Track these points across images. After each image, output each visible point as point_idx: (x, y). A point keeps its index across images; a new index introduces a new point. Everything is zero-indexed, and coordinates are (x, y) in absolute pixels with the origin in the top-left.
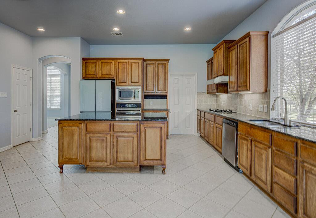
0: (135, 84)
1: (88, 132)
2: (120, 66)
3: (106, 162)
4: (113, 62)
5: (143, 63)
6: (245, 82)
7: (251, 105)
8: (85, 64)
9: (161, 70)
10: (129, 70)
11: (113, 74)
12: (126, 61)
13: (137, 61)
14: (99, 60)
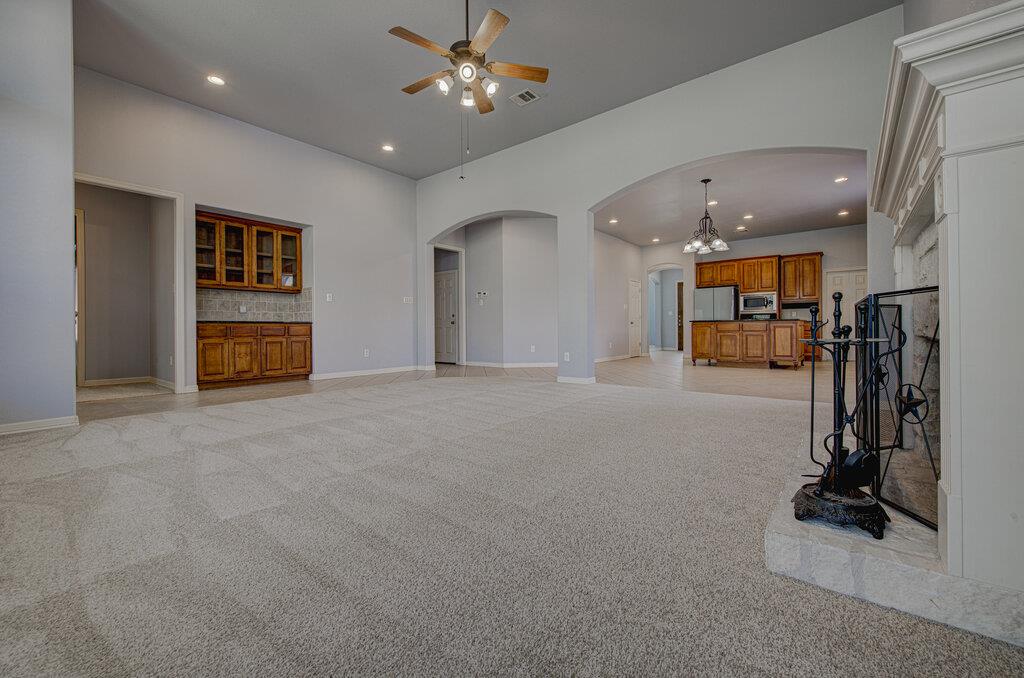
0: (767, 289)
1: (719, 332)
2: (746, 268)
3: (736, 357)
4: (736, 264)
5: (779, 261)
8: (699, 271)
9: (808, 268)
10: (758, 272)
11: (736, 279)
12: (753, 261)
13: (769, 260)
14: (717, 264)
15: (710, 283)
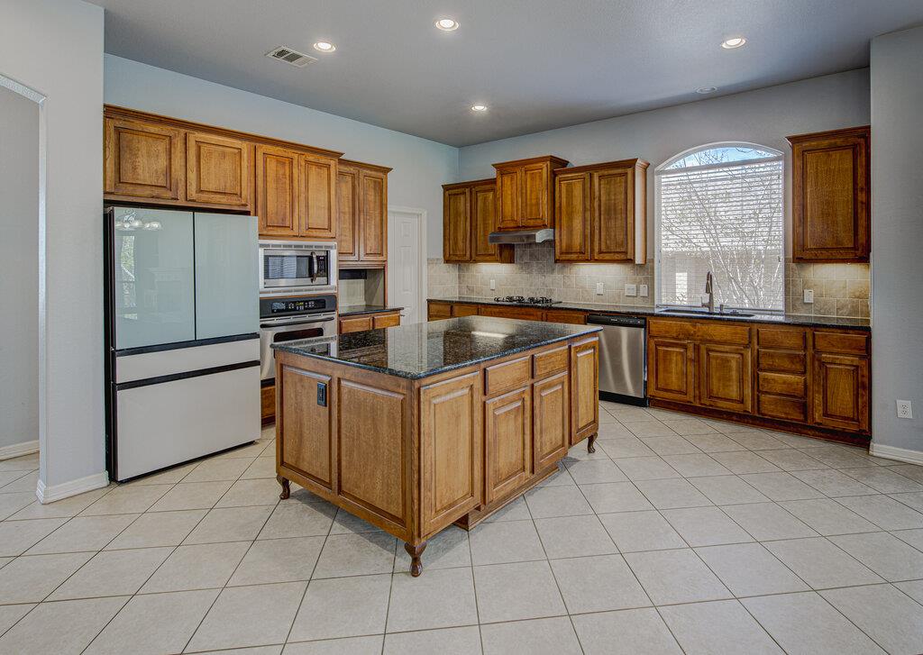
0: (318, 233)
2: (271, 168)
3: (524, 470)
4: (245, 148)
6: (623, 243)
8: (113, 135)
9: (371, 196)
10: (299, 186)
11: (244, 193)
12: (289, 153)
13: (323, 160)
14: (183, 131)
15: (157, 192)
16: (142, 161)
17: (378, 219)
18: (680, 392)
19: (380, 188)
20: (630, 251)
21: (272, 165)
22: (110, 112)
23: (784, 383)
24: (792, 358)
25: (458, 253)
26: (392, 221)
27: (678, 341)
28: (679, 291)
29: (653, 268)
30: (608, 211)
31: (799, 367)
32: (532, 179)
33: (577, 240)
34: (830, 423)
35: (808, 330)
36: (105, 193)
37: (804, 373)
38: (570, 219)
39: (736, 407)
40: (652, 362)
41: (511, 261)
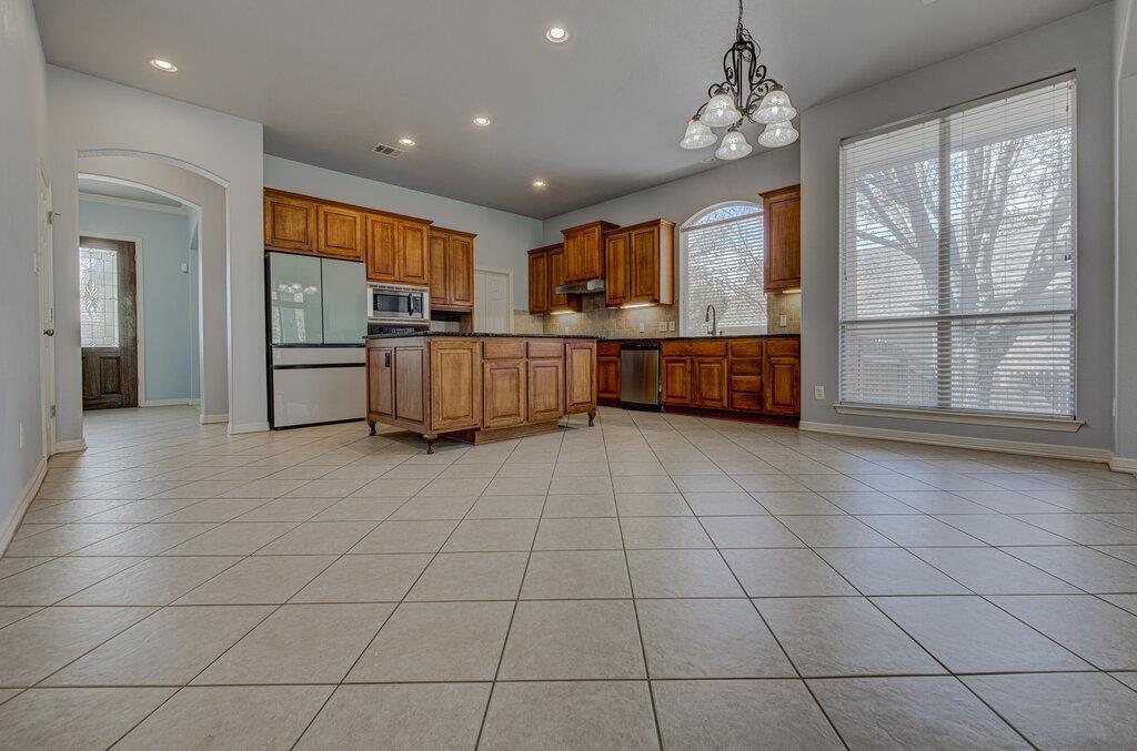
0: (414, 280)
1: (488, 361)
3: (519, 415)
4: (358, 216)
5: (430, 234)
6: (652, 288)
7: (642, 325)
8: (270, 207)
9: (460, 255)
10: (399, 244)
11: (358, 248)
12: (391, 220)
13: (417, 226)
14: (315, 204)
15: (298, 245)
16: (288, 224)
17: (466, 273)
18: (681, 397)
19: (468, 251)
20: (656, 293)
21: (378, 230)
22: (268, 192)
23: (748, 382)
24: (753, 362)
25: (540, 307)
26: (477, 277)
27: (679, 358)
28: (692, 325)
29: (678, 308)
30: (641, 263)
31: (757, 370)
32: (588, 240)
33: (621, 288)
34: (777, 410)
35: (764, 341)
36: (265, 245)
37: (760, 374)
38: (616, 273)
39: (717, 404)
40: (663, 375)
41: (579, 310)
